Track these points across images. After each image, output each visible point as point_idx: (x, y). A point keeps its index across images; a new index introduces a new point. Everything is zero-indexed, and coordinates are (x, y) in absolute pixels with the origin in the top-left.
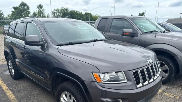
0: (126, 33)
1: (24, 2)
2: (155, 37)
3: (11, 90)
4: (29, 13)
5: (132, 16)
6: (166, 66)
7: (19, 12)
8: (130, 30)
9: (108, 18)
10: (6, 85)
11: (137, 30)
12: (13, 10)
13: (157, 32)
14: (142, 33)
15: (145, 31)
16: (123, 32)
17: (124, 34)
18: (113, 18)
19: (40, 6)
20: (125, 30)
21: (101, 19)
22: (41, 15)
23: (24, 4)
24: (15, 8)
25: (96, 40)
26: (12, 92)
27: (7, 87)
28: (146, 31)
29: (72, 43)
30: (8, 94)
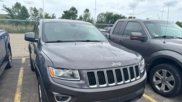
0: (134, 36)
1: (74, 7)
2: (164, 42)
3: (23, 78)
4: (77, 16)
5: (147, 19)
6: (172, 76)
7: (68, 15)
8: (139, 34)
9: (124, 21)
10: (23, 74)
11: (147, 34)
12: (64, 13)
13: (173, 37)
14: (151, 38)
15: (156, 36)
16: (131, 36)
17: (132, 37)
18: (129, 22)
19: (87, 11)
20: (134, 34)
21: (118, 22)
22: (86, 19)
23: (73, 9)
24: (65, 12)
25: (89, 40)
26: (23, 79)
27: (22, 76)
28: (158, 36)
29: (60, 41)
30: (19, 81)
